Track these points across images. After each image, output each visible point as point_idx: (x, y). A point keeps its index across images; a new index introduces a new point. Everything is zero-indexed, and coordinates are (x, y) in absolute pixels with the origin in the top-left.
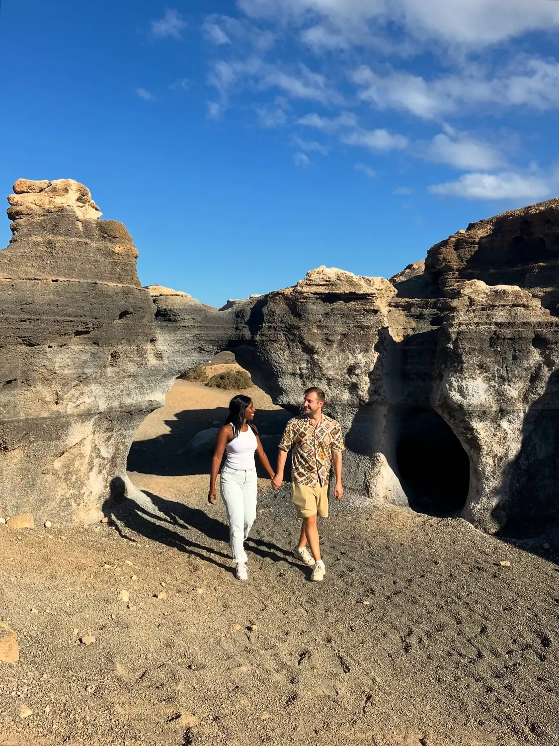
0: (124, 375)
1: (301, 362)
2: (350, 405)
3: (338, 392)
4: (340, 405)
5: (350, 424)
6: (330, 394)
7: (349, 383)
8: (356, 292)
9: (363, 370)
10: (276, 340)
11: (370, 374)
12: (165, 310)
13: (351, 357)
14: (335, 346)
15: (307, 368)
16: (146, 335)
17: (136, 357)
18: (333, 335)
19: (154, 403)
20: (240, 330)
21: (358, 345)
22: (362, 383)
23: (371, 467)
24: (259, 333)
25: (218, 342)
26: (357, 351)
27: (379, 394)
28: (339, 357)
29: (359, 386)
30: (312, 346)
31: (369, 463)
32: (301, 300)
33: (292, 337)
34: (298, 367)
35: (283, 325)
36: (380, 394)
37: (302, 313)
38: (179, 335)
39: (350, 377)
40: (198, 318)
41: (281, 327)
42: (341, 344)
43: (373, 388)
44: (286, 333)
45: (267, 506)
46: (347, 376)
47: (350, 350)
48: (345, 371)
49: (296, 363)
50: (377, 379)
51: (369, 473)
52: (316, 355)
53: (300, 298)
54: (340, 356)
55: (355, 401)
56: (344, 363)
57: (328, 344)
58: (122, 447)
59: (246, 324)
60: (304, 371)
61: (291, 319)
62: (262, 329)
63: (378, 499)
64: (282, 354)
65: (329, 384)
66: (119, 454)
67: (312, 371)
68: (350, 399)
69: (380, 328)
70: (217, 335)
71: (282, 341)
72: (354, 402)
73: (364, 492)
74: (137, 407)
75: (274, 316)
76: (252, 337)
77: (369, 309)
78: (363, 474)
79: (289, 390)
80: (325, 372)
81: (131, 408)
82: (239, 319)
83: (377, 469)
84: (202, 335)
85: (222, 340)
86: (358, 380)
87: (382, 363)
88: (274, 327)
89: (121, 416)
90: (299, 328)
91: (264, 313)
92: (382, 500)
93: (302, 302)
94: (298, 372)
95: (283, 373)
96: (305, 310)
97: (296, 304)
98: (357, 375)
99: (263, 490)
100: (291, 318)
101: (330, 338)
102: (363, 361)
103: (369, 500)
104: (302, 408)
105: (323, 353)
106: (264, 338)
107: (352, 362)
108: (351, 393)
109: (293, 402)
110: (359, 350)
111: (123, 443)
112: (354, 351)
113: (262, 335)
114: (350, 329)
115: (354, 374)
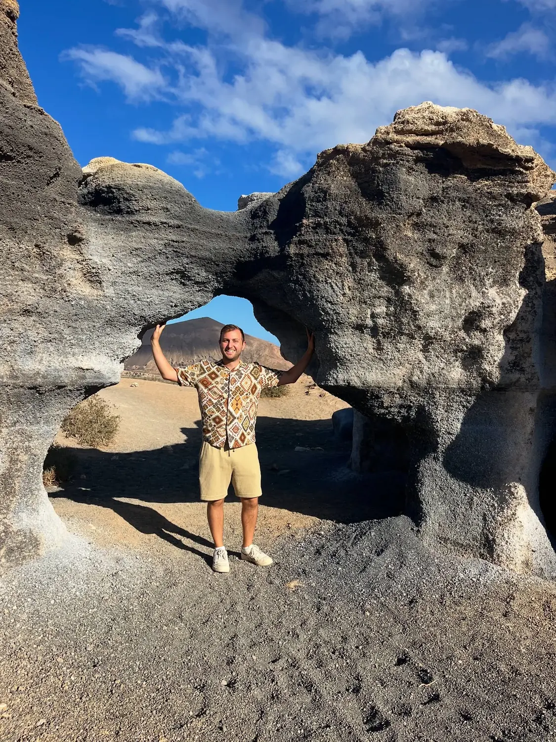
0: (9, 307)
1: (377, 302)
2: (462, 391)
3: (442, 365)
4: (445, 390)
5: (459, 426)
6: (426, 368)
7: (465, 348)
8: (499, 148)
9: (497, 320)
10: (328, 254)
11: (507, 331)
12: (109, 187)
13: (474, 293)
14: (445, 269)
15: (387, 314)
16: (55, 223)
17: (38, 272)
18: (444, 244)
19: (88, 374)
20: (258, 240)
21: (490, 270)
22: (491, 348)
23: (496, 505)
24: (295, 239)
25: (218, 265)
26: (487, 282)
27: (522, 370)
28: (451, 292)
29: (485, 353)
30: (401, 265)
31: (493, 499)
32: (385, 161)
33: (360, 247)
34: (369, 312)
35: (344, 220)
36: (524, 371)
37: (384, 188)
38: (137, 239)
39: (468, 335)
40: (175, 209)
41: (340, 224)
42: (456, 266)
43: (512, 358)
44: (350, 238)
45: (304, 571)
46: (462, 334)
47: (475, 280)
48: (460, 322)
49: (365, 303)
50: (522, 340)
51: (493, 517)
52: (407, 287)
53: (383, 157)
54: (454, 291)
55: (474, 382)
56: (460, 305)
57: (431, 265)
58: (24, 457)
59: (269, 227)
60: (380, 321)
61: (363, 207)
62: (300, 231)
63: (512, 567)
64: (340, 285)
65: (425, 350)
66: (17, 470)
67: (398, 320)
68: (464, 378)
69: (529, 242)
70: (215, 249)
71: (341, 256)
72: (471, 384)
73: (482, 551)
74: (51, 379)
75: (325, 201)
76: (282, 250)
77: (517, 194)
78: (481, 518)
79: (350, 358)
80: (422, 322)
81: (36, 380)
82: (256, 221)
83: (509, 511)
84: (184, 244)
85: (225, 262)
86: (484, 340)
87: (533, 307)
88: (326, 223)
89: (17, 396)
90: (377, 224)
91: (306, 195)
92: (519, 569)
93: (386, 165)
94: (369, 322)
95: (340, 323)
96: (393, 183)
97: (374, 171)
98: (484, 331)
99: (296, 537)
100: (360, 204)
101: (438, 250)
102: (499, 301)
103: (496, 568)
104: (372, 393)
105: (422, 283)
106: (305, 250)
107: (475, 303)
108: (465, 367)
109: (356, 382)
110: (491, 280)
111: (27, 450)
112: (482, 280)
113: (301, 242)
114: (476, 236)
115: (477, 329)
